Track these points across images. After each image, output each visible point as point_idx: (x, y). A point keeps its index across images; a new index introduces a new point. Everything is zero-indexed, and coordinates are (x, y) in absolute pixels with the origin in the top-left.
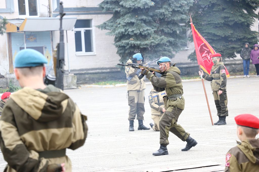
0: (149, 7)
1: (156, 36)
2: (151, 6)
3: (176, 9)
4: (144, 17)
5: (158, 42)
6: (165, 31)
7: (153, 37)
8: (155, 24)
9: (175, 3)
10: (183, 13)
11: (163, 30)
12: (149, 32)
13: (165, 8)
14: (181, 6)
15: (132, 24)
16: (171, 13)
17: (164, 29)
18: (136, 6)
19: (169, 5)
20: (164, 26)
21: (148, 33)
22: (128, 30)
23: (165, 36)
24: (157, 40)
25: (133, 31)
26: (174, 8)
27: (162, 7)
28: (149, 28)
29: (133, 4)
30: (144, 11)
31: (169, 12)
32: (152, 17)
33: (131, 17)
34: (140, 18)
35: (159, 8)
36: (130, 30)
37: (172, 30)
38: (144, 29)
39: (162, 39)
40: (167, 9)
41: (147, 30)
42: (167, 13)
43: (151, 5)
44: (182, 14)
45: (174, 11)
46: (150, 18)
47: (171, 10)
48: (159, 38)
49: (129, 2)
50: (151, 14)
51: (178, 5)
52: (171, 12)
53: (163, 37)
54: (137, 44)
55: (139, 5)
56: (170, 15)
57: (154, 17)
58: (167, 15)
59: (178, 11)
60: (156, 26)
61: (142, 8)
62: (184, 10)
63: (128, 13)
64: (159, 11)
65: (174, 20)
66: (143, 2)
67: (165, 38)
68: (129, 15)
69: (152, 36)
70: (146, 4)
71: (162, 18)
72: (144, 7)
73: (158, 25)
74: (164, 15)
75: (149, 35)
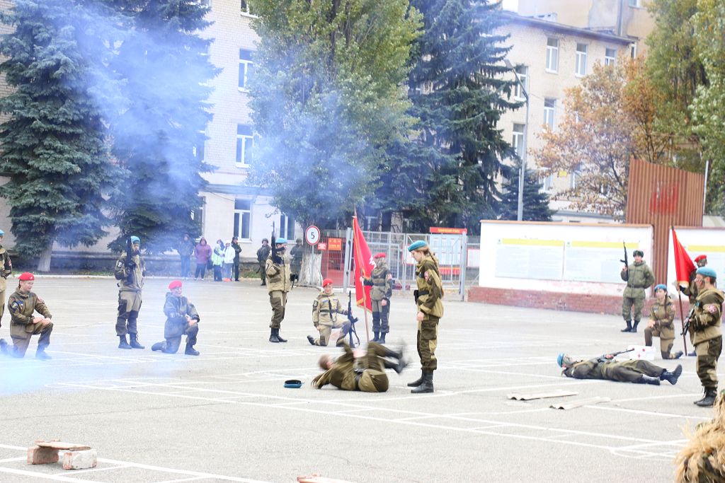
0: (73, 174)
1: (78, 213)
2: (75, 173)
3: (107, 180)
4: (63, 186)
8: (75, 197)
12: (70, 207)
13: (91, 177)
15: (45, 193)
16: (99, 184)
18: (54, 169)
19: (97, 172)
21: (68, 207)
22: (39, 200)
25: (46, 203)
26: (103, 177)
27: (86, 176)
28: (70, 202)
29: (50, 167)
30: (62, 178)
32: (71, 186)
33: (45, 183)
34: (56, 186)
36: (42, 201)
38: (62, 202)
40: (94, 179)
41: (67, 204)
46: (70, 188)
47: (99, 180)
49: (44, 164)
50: (72, 183)
54: (51, 222)
55: (59, 169)
57: (75, 187)
60: (76, 200)
61: (63, 173)
63: (39, 178)
64: (84, 179)
66: (66, 165)
67: (92, 217)
68: (41, 180)
70: (71, 169)
71: (86, 189)
72: (66, 172)
73: (78, 198)
74: (90, 186)
75: (69, 210)
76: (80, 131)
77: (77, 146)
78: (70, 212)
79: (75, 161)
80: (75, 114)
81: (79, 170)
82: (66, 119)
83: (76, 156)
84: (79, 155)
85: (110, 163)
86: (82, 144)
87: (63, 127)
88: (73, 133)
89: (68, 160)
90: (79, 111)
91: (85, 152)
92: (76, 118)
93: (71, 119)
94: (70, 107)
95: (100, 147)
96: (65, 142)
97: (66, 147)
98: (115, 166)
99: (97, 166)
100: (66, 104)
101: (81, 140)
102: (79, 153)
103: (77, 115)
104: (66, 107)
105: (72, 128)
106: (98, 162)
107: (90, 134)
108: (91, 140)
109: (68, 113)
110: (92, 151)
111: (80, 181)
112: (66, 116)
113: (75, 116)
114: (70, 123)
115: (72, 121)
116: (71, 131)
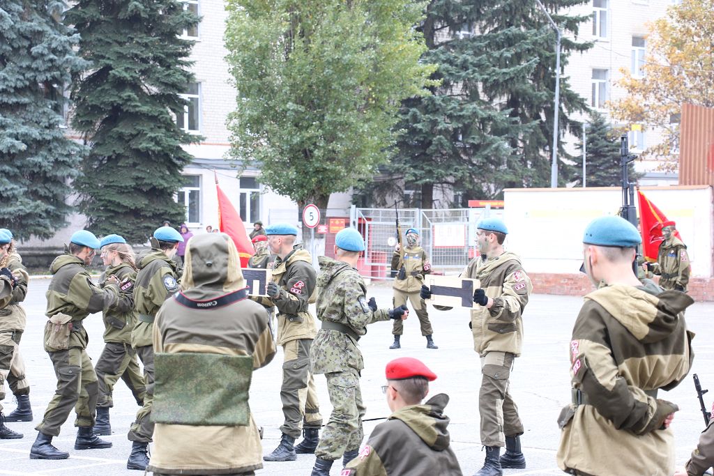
0: (17, 152)
1: (27, 200)
2: (20, 151)
3: (61, 159)
4: (7, 168)
5: (31, 210)
6: (40, 194)
7: (21, 202)
8: (24, 181)
9: (59, 149)
10: (73, 166)
11: (36, 190)
12: (16, 192)
13: (42, 155)
14: (69, 155)
16: (52, 164)
17: (39, 189)
19: (50, 150)
20: (39, 185)
21: (13, 194)
23: (42, 202)
24: (29, 206)
26: (57, 156)
27: (36, 154)
28: (15, 186)
31: (49, 162)
32: (18, 167)
35: (32, 155)
37: (53, 192)
38: (6, 187)
39: (37, 206)
40: (46, 158)
41: (12, 189)
42: (45, 163)
43: (22, 149)
44: (71, 167)
45: (57, 162)
46: (16, 170)
47: (52, 159)
48: (32, 204)
50: (18, 163)
51: (65, 153)
52: (52, 162)
53: (39, 202)
56: (50, 168)
57: (23, 169)
58: (45, 167)
59: (64, 161)
60: (25, 184)
61: (5, 151)
62: (73, 161)
64: (32, 159)
65: (56, 176)
66: (8, 143)
67: (43, 204)
69: (19, 200)
70: (13, 146)
71: (36, 171)
72: (9, 151)
73: (28, 182)
74: (40, 167)
75: (15, 197)
76: (25, 100)
77: (24, 118)
78: (17, 200)
79: (19, 137)
80: (18, 79)
81: (23, 147)
82: (7, 86)
83: (20, 131)
84: (23, 129)
85: (64, 138)
86: (29, 116)
87: (4, 96)
88: (17, 103)
89: (11, 135)
90: (24, 75)
91: (33, 126)
92: (20, 84)
93: (13, 85)
94: (12, 71)
95: (51, 119)
96: (8, 114)
97: (9, 120)
98: (71, 141)
99: (49, 142)
100: (7, 69)
101: (28, 111)
102: (27, 127)
103: (21, 80)
104: (7, 72)
105: (15, 96)
106: (49, 138)
107: (39, 103)
108: (40, 111)
109: (9, 78)
110: (41, 124)
111: (29, 161)
112: (6, 83)
113: (18, 82)
114: (12, 91)
115: (15, 88)
116: (15, 100)
